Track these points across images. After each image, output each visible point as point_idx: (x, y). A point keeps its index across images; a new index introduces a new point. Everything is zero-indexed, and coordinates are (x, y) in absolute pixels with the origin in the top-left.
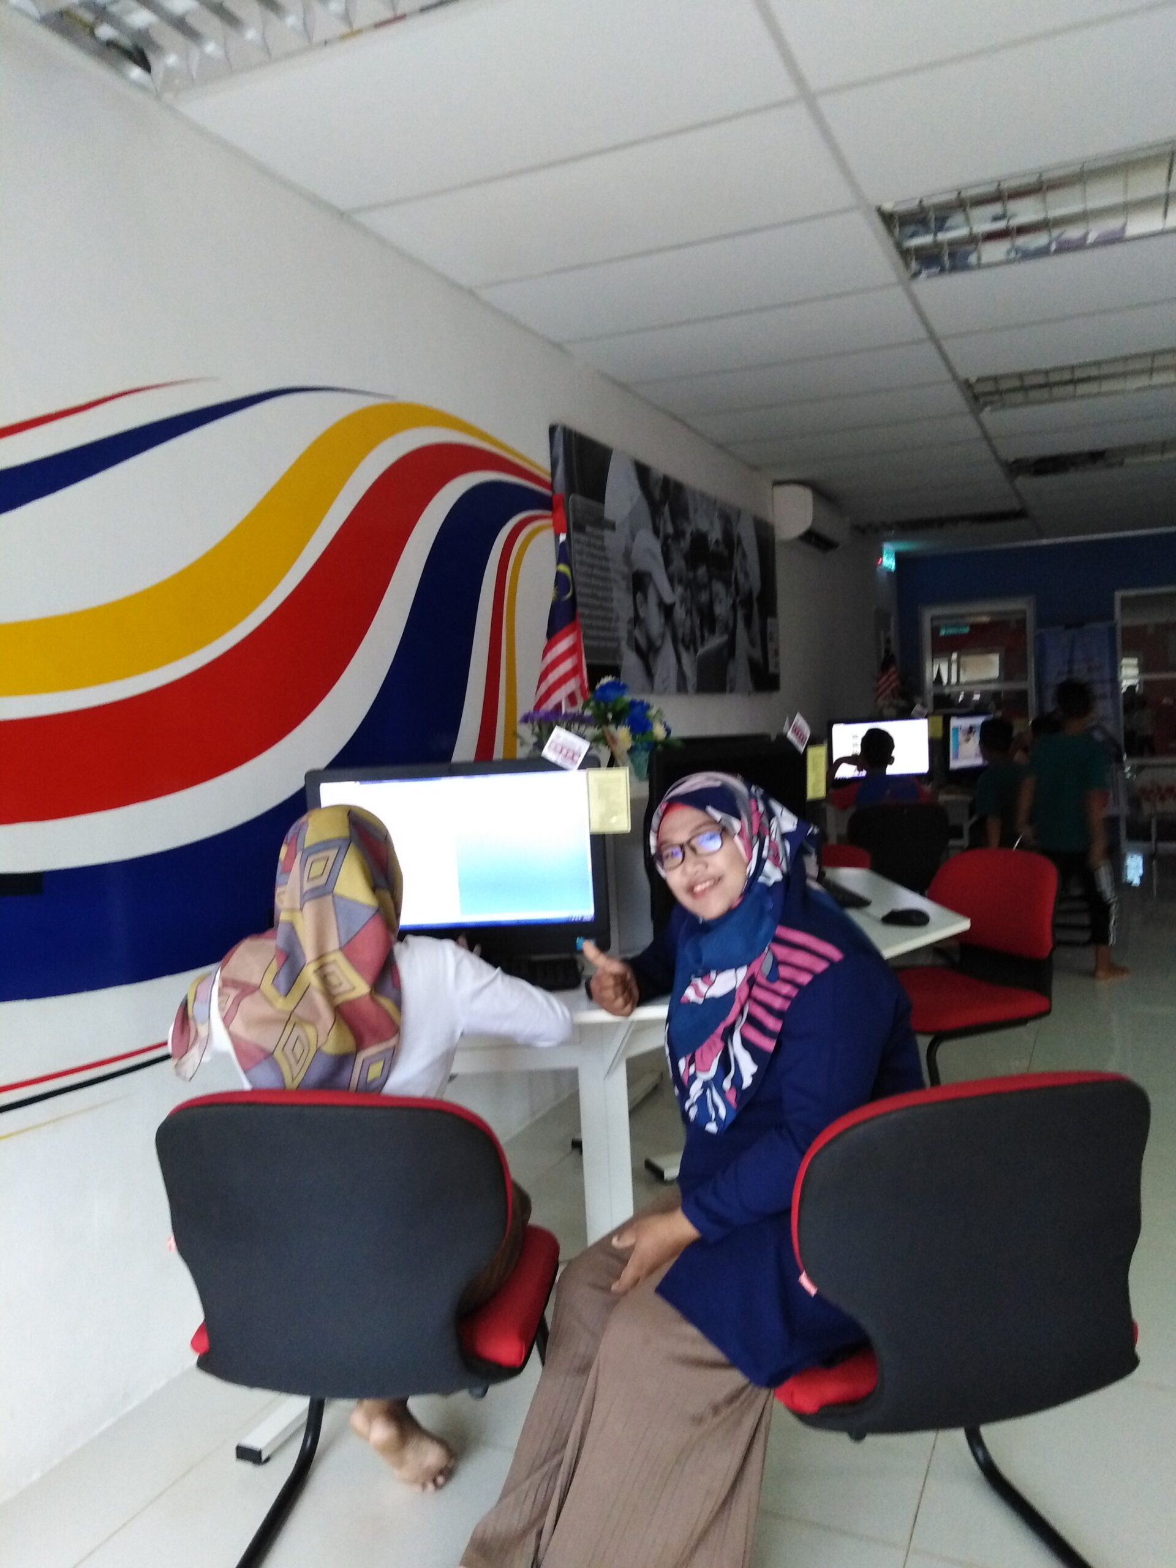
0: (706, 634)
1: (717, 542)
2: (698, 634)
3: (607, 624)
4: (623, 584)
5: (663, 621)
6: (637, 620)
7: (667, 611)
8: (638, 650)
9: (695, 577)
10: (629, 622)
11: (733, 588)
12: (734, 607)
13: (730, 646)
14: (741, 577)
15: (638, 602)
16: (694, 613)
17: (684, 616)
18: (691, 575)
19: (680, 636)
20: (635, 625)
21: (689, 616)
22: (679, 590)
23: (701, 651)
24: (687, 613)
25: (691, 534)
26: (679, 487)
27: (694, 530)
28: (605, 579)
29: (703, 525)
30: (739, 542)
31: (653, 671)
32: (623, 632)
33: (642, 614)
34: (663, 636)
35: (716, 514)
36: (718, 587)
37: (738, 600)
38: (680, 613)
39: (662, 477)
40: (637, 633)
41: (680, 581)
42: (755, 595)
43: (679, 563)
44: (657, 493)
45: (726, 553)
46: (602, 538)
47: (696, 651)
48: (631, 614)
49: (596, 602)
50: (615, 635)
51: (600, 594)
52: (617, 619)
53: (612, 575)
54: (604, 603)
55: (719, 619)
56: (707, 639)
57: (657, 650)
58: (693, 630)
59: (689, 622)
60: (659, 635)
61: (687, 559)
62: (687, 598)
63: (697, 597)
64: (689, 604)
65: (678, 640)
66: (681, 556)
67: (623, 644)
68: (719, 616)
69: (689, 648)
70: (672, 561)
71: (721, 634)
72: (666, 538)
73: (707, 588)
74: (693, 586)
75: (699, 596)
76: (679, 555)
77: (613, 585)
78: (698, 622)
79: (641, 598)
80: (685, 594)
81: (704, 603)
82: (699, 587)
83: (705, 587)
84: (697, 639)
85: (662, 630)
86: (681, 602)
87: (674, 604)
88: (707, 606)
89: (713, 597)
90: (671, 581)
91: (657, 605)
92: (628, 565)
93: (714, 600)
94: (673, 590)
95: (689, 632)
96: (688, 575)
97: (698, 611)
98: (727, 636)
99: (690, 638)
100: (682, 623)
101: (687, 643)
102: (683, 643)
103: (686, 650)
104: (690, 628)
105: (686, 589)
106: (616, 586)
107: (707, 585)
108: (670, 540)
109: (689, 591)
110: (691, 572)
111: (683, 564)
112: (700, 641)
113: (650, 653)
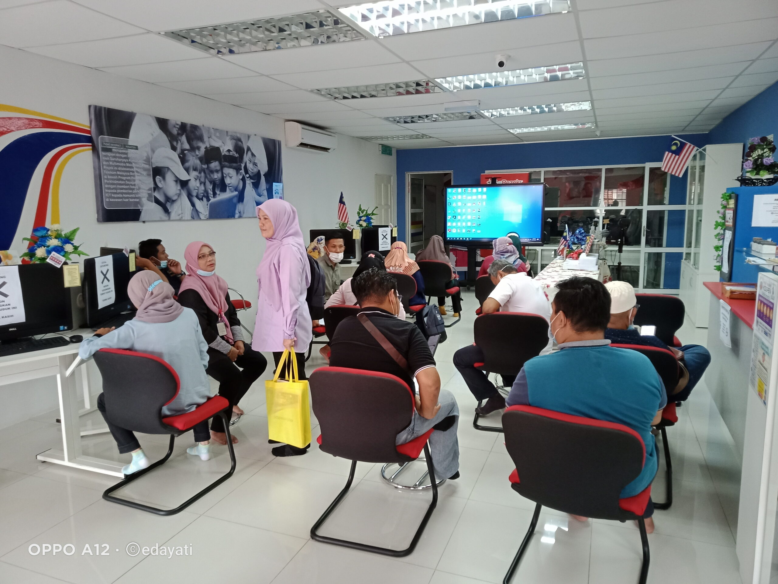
0: (218, 192)
1: (229, 151)
2: (211, 192)
3: (130, 191)
4: (145, 173)
5: (179, 187)
6: (156, 188)
7: (184, 184)
8: (157, 201)
9: (208, 168)
11: (243, 171)
12: (243, 179)
13: (241, 198)
14: (250, 166)
15: (157, 180)
16: (208, 183)
17: (198, 185)
18: (205, 166)
19: (194, 194)
20: (154, 191)
21: (202, 185)
22: (194, 174)
23: (212, 200)
24: (201, 184)
25: (206, 148)
26: (195, 128)
27: (208, 146)
28: (129, 172)
29: (216, 143)
30: (249, 149)
31: (170, 210)
32: (144, 194)
33: (160, 185)
34: (179, 195)
35: (228, 138)
36: (229, 172)
37: (248, 176)
38: (194, 184)
39: (180, 124)
40: (156, 194)
41: (195, 169)
42: (262, 173)
43: (193, 160)
44: (175, 131)
45: (237, 155)
46: (126, 154)
47: (208, 200)
48: (152, 186)
49: (120, 182)
50: (137, 196)
51: (124, 178)
52: (139, 189)
53: (135, 169)
54: (127, 183)
55: (230, 185)
56: (219, 195)
57: (173, 201)
58: (206, 191)
59: (202, 188)
60: (176, 194)
61: (201, 159)
62: (201, 177)
63: (210, 176)
64: (203, 180)
65: (192, 196)
66: (196, 158)
67: (144, 200)
68: (229, 184)
69: (202, 199)
70: (187, 161)
71: (232, 192)
72: (183, 151)
73: (219, 172)
74: (207, 171)
75: (212, 175)
76: (194, 158)
77: (136, 174)
78: (211, 187)
79: (160, 178)
80: (199, 175)
81: (216, 178)
82: (212, 172)
83: (217, 171)
84: (210, 195)
85: (178, 192)
86: (196, 179)
87: (190, 180)
88: (219, 180)
89: (225, 176)
90: (187, 170)
91: (174, 181)
92: (150, 165)
93: (226, 177)
94: (189, 174)
95: (202, 192)
96: (202, 167)
97: (211, 182)
98: (237, 193)
99: (204, 195)
100: (197, 188)
101: (201, 197)
102: (197, 197)
103: (199, 200)
104: (203, 190)
105: (200, 173)
106: (138, 174)
107: (219, 170)
108: (187, 151)
109: (203, 174)
110: (205, 165)
111: (198, 162)
112: (212, 196)
113: (168, 203)
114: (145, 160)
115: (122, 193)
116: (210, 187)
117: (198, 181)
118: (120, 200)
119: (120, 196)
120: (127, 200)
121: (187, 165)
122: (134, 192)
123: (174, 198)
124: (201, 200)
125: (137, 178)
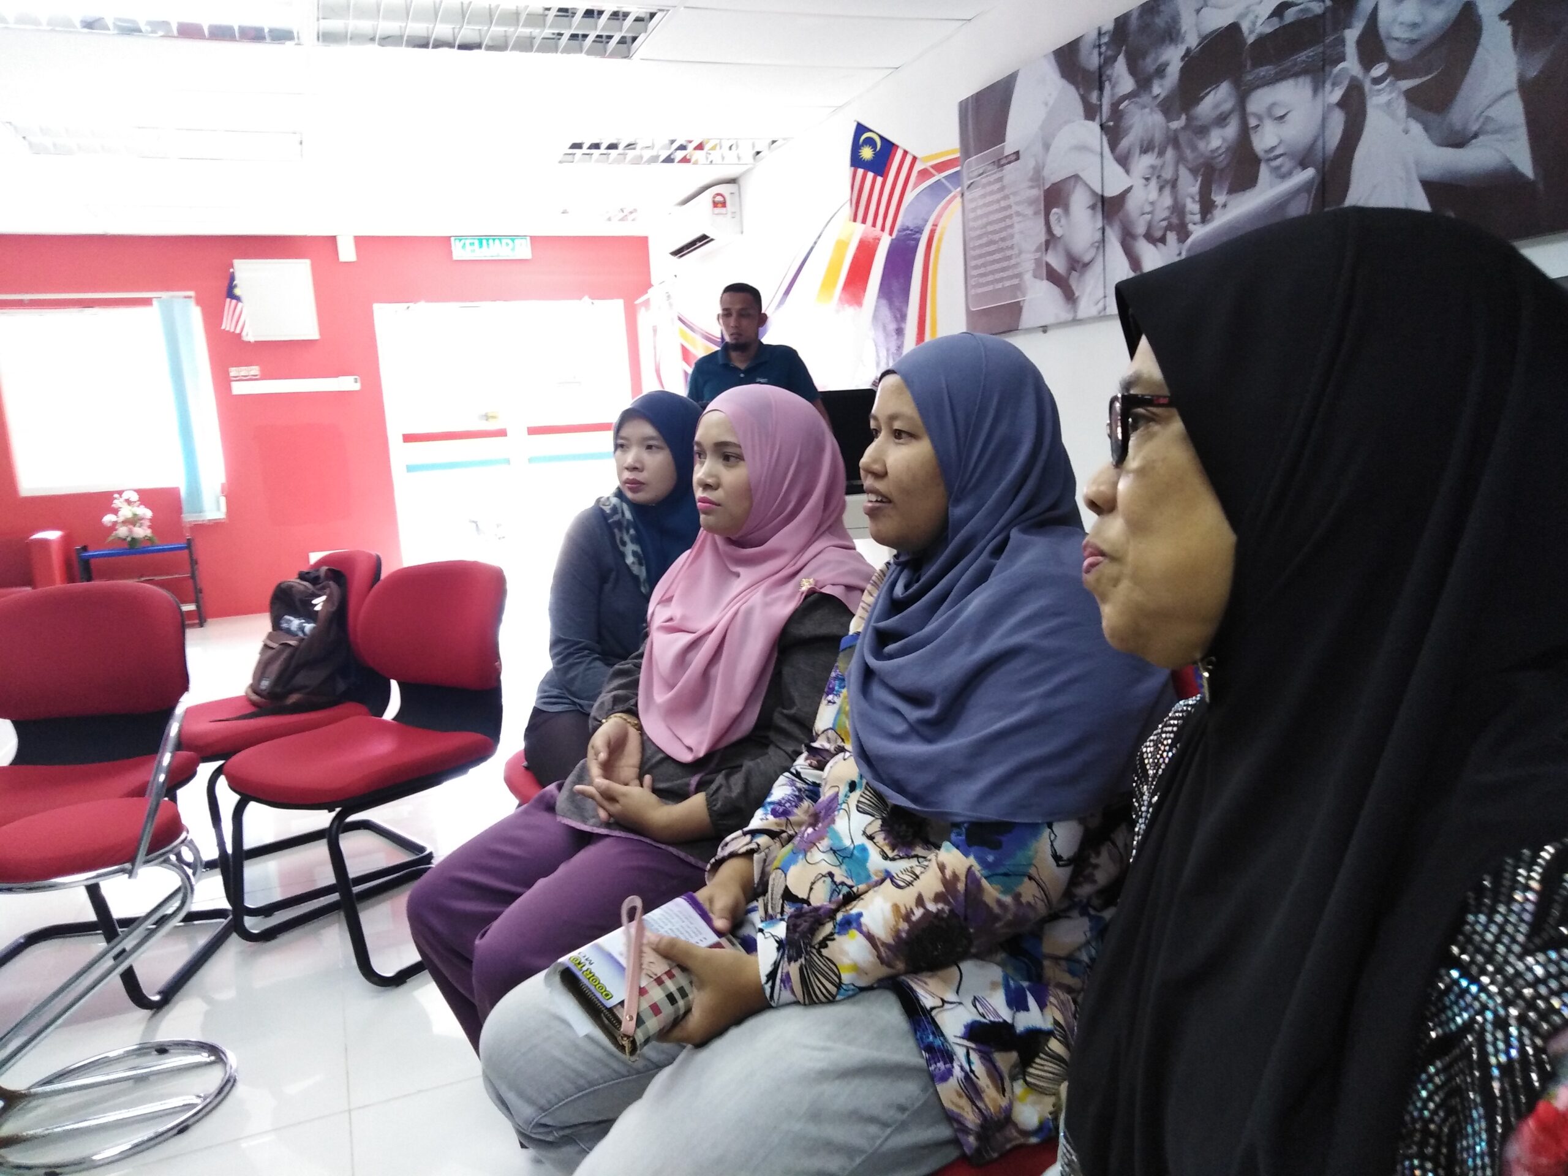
2: (1193, 208)
3: (1005, 264)
4: (1029, 211)
5: (1100, 223)
6: (1051, 240)
7: (1114, 206)
10: (1038, 250)
11: (1351, 63)
12: (1352, 98)
15: (1053, 218)
16: (1184, 178)
17: (1153, 194)
18: (1178, 123)
19: (1140, 229)
20: (1046, 250)
22: (1143, 163)
23: (1198, 232)
24: (1161, 189)
25: (1185, 55)
26: (1153, 10)
27: (1193, 44)
32: (1027, 264)
33: (1057, 231)
34: (1102, 244)
36: (1276, 95)
38: (1138, 198)
40: (1051, 257)
41: (1146, 148)
43: (1142, 121)
44: (1095, 59)
45: (1321, 7)
46: (1001, 179)
47: (1184, 238)
48: (1042, 237)
49: (993, 248)
50: (1016, 271)
51: (996, 237)
52: (1020, 253)
53: (1015, 208)
54: (1002, 245)
55: (1277, 152)
56: (1224, 206)
57: (1086, 265)
58: (1178, 209)
59: (1167, 200)
60: (1092, 244)
61: (1167, 108)
62: (1162, 167)
63: (1194, 148)
64: (1168, 174)
65: (1133, 237)
66: (1152, 110)
67: (1028, 277)
68: (1273, 149)
69: (1163, 240)
70: (1126, 132)
71: (1284, 177)
72: (1115, 106)
73: (1228, 121)
74: (1183, 139)
75: (1201, 145)
76: (1147, 110)
77: (1016, 219)
78: (1195, 189)
79: (1057, 214)
80: (1158, 162)
81: (1218, 148)
82: (1203, 131)
83: (1221, 120)
84: (1189, 217)
85: (1098, 236)
86: (1147, 179)
87: (1128, 190)
88: (1228, 149)
89: (1253, 122)
90: (1124, 161)
91: (1089, 207)
92: (1038, 186)
93: (1258, 126)
94: (1127, 172)
95: (1166, 214)
96: (1168, 127)
97: (1194, 171)
98: (1310, 172)
99: (1169, 223)
100: (1148, 208)
101: (1158, 234)
102: (1149, 237)
103: (1155, 245)
104: (1168, 208)
105: (1161, 153)
106: (1019, 219)
107: (1231, 112)
108: (1126, 102)
109: (1170, 153)
110: (1179, 118)
111: (1158, 118)
112: (1198, 218)
113: (1074, 272)
114: (1031, 180)
115: (992, 272)
116: (1190, 187)
117: (1153, 183)
118: (991, 288)
119: (990, 278)
120: (1000, 286)
121: (1124, 144)
122: (1013, 262)
123: (1087, 259)
124: (1160, 245)
125: (1017, 227)
